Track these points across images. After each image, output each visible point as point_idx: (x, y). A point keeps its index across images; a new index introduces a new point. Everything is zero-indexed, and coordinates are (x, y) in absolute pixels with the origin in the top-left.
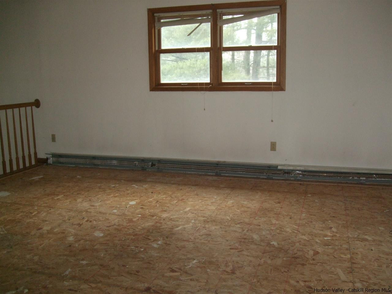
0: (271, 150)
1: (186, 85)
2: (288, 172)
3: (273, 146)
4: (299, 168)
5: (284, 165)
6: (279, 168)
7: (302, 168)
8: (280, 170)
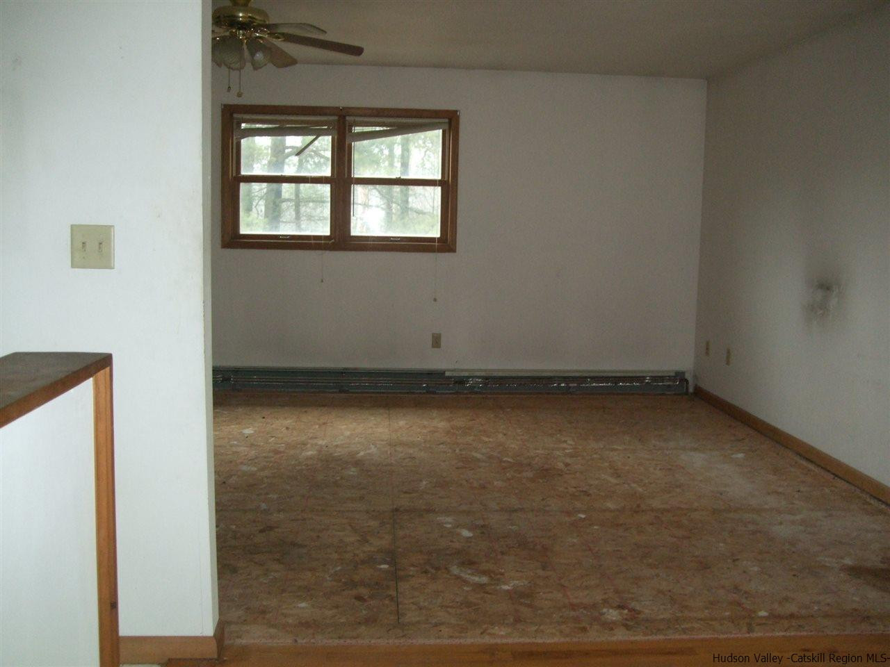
0: (433, 347)
1: (287, 239)
2: (461, 381)
3: (436, 341)
4: (478, 374)
5: (454, 370)
6: (447, 374)
7: (483, 374)
8: (450, 378)
